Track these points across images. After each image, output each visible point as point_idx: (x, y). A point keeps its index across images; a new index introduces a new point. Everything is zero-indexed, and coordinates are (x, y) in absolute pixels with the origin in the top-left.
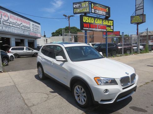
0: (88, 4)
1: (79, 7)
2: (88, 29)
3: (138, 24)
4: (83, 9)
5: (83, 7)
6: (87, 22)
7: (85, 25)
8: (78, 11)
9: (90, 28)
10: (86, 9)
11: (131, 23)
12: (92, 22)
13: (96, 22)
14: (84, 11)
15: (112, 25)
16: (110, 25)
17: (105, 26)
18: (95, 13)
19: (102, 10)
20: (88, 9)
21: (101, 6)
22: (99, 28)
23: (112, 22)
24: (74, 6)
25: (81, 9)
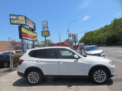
0: (24, 18)
1: (16, 19)
2: (25, 38)
3: (45, 37)
4: (20, 21)
5: (20, 19)
6: (24, 32)
7: (23, 35)
8: (15, 22)
9: (26, 37)
10: (23, 22)
11: (42, 36)
12: (27, 33)
13: (29, 33)
14: (21, 23)
15: (36, 36)
16: (35, 36)
17: (33, 36)
18: (28, 26)
19: (32, 24)
20: (24, 22)
21: (31, 22)
22: (31, 38)
23: (36, 34)
24: (11, 17)
25: (18, 21)
